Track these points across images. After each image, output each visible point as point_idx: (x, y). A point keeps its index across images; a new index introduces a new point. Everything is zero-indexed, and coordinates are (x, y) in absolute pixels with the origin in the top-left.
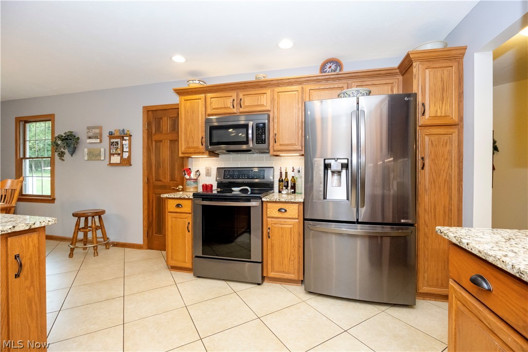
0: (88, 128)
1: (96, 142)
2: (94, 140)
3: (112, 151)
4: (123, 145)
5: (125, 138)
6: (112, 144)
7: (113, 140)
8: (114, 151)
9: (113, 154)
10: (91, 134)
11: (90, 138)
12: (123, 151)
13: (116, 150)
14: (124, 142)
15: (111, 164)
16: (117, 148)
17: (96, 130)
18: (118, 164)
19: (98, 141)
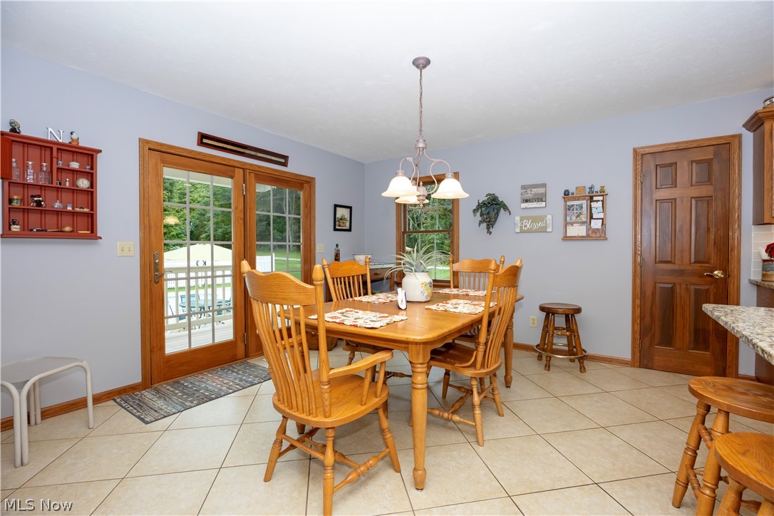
0: (524, 187)
1: (538, 206)
2: (535, 203)
3: (568, 219)
4: (591, 208)
5: (595, 198)
6: (570, 208)
7: (569, 203)
8: (574, 218)
9: (572, 224)
10: (529, 196)
11: (527, 201)
12: (591, 218)
13: (578, 216)
14: (593, 204)
15: (566, 238)
16: (580, 214)
17: (540, 189)
18: (583, 237)
19: (543, 204)
